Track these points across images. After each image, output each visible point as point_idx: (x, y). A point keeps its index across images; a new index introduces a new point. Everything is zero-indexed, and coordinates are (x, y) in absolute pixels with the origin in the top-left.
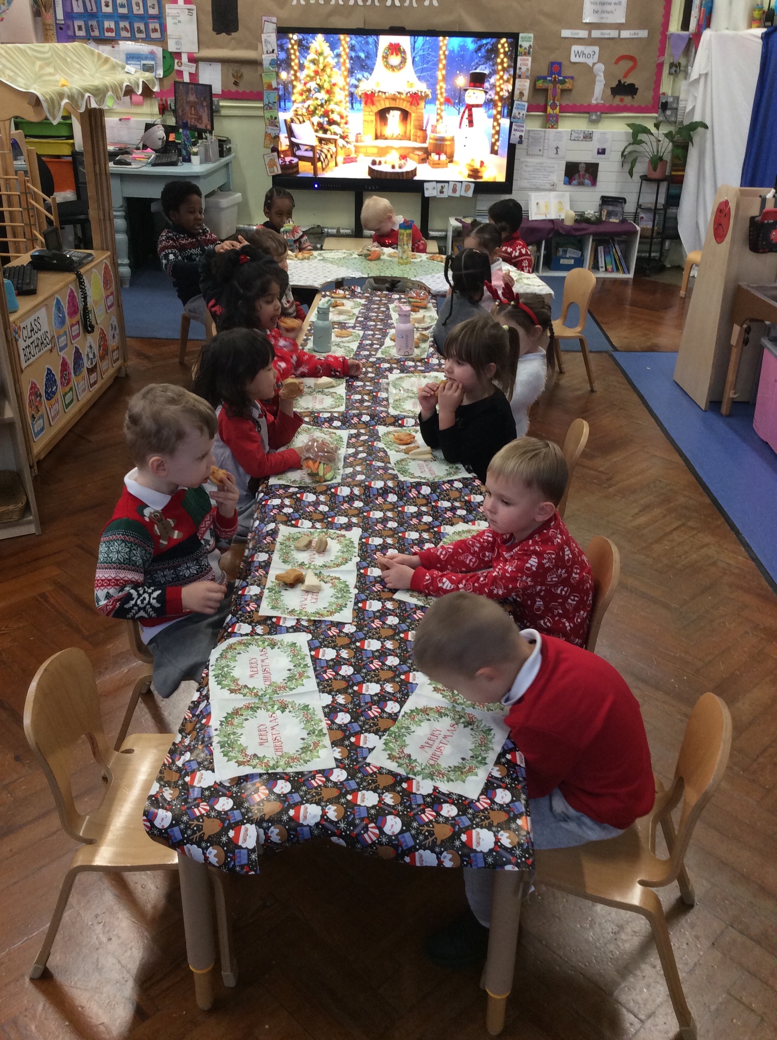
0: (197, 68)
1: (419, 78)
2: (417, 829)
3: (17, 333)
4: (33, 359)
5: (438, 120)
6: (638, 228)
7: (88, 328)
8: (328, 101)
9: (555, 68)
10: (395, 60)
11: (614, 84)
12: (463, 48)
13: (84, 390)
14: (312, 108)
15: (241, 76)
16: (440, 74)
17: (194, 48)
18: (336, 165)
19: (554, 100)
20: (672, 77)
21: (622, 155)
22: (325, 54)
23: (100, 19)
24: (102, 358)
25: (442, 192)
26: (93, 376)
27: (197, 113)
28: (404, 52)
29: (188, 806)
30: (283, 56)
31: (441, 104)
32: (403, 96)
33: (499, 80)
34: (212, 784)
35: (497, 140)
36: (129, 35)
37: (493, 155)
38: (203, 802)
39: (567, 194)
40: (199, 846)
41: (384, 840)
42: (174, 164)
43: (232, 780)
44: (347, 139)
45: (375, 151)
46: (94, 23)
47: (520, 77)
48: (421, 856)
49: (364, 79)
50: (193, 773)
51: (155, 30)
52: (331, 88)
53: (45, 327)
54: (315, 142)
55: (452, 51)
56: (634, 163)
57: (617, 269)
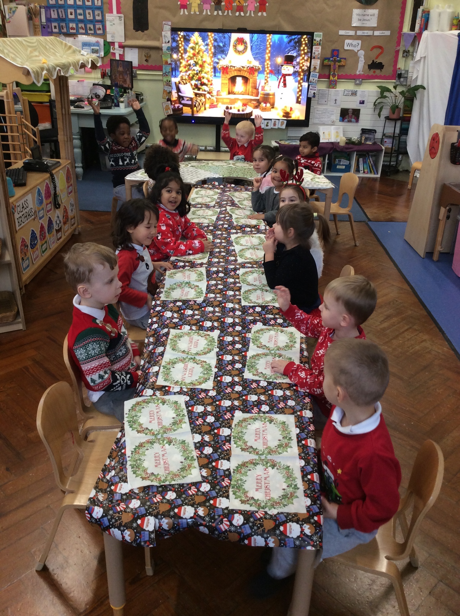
0: (124, 52)
1: (255, 58)
2: (253, 522)
3: (14, 209)
4: (23, 224)
5: (265, 83)
6: (383, 148)
7: (57, 205)
8: (201, 71)
9: (335, 53)
10: (240, 47)
11: (370, 63)
12: (281, 40)
13: (54, 243)
14: (191, 75)
15: (150, 56)
16: (267, 56)
17: (122, 40)
18: (205, 109)
19: (334, 72)
20: (404, 59)
21: (374, 105)
22: (199, 44)
23: (67, 22)
24: (65, 223)
25: (267, 126)
26: (59, 235)
27: (123, 78)
28: (246, 43)
29: (113, 504)
30: (174, 44)
31: (267, 74)
32: (245, 69)
33: (302, 60)
34: (128, 491)
35: (300, 95)
36: (84, 31)
37: (298, 104)
38: (122, 502)
39: (342, 127)
40: (119, 529)
41: (233, 529)
42: (109, 108)
43: (139, 488)
44: (211, 94)
45: (228, 101)
46: (64, 24)
47: (314, 58)
48: (255, 540)
49: (222, 59)
50: (116, 484)
51: (99, 29)
52: (203, 64)
53: (31, 206)
54: (193, 96)
55: (274, 43)
56: (381, 109)
57: (371, 172)
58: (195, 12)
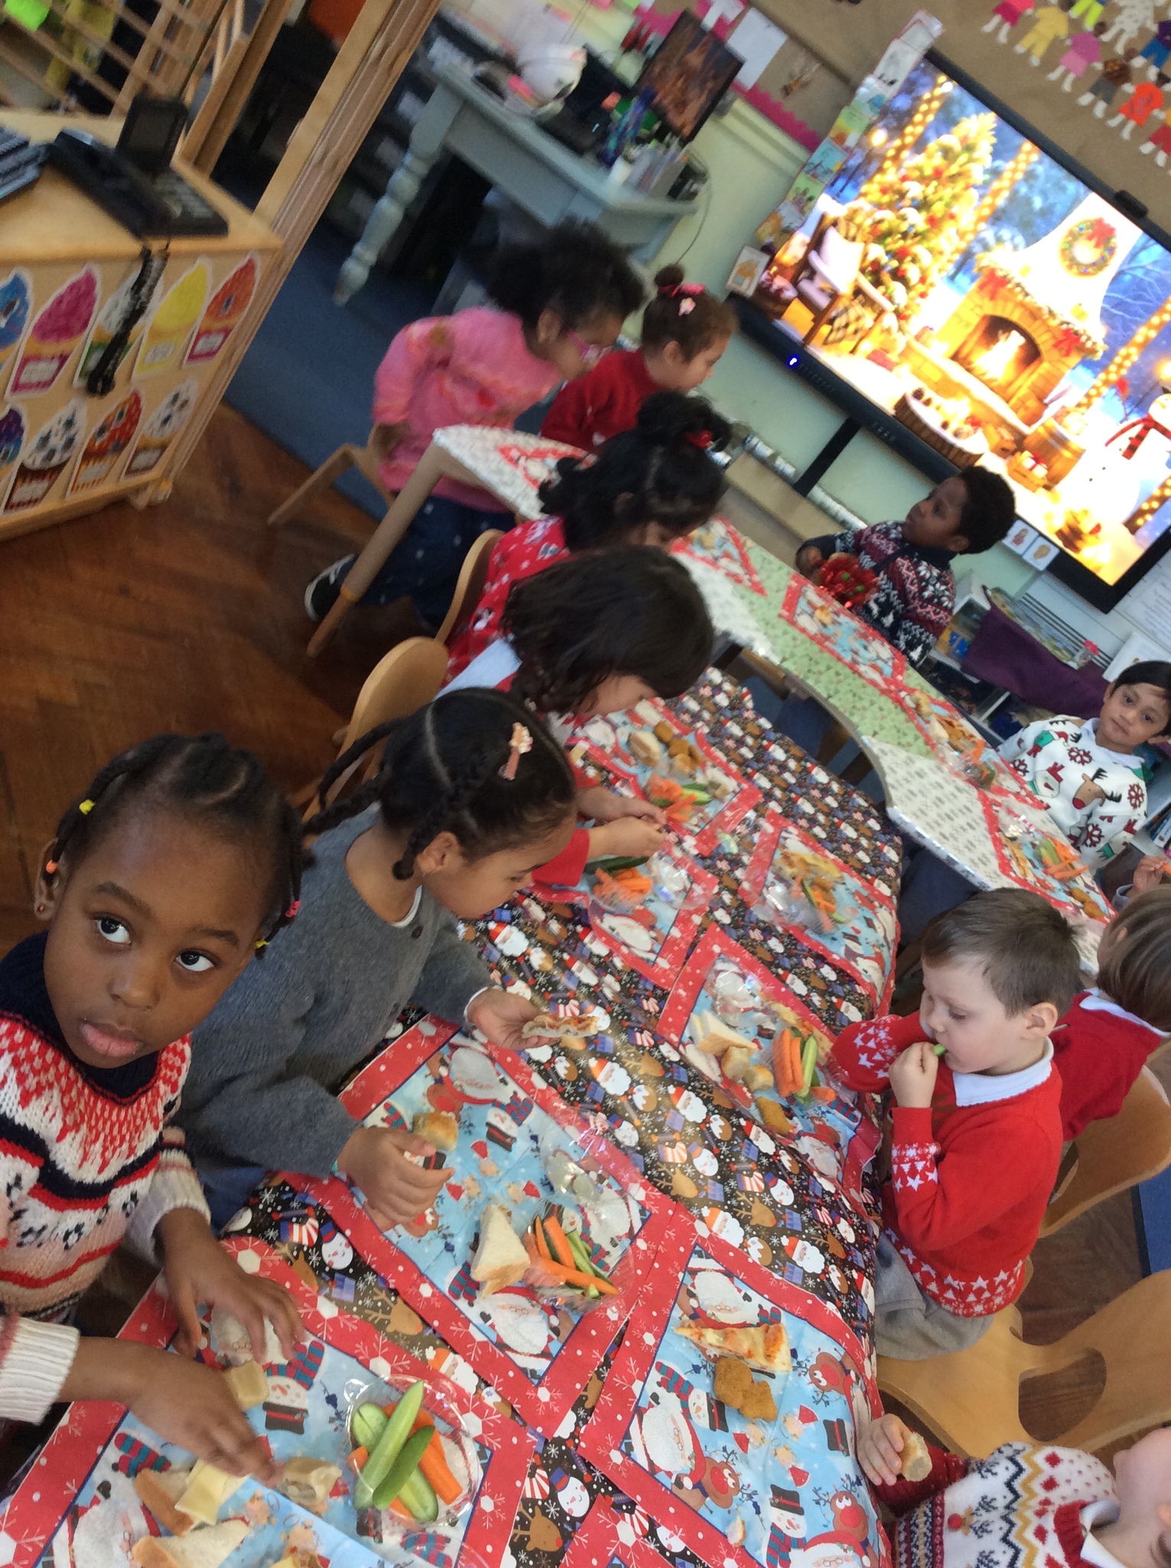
0: (741, 16)
1: (1104, 311)
5: (1079, 405)
10: (1086, 252)
14: (884, 227)
15: (807, 84)
16: (1143, 333)
18: (853, 352)
22: (975, 155)
24: (93, 456)
26: (32, 490)
27: (683, 92)
28: (1112, 251)
30: (903, 103)
31: (1106, 383)
35: (1152, 511)
37: (1126, 531)
42: (577, 150)
44: (903, 322)
45: (936, 377)
49: (1008, 245)
52: (942, 219)
54: (845, 289)
58: (1028, 53)
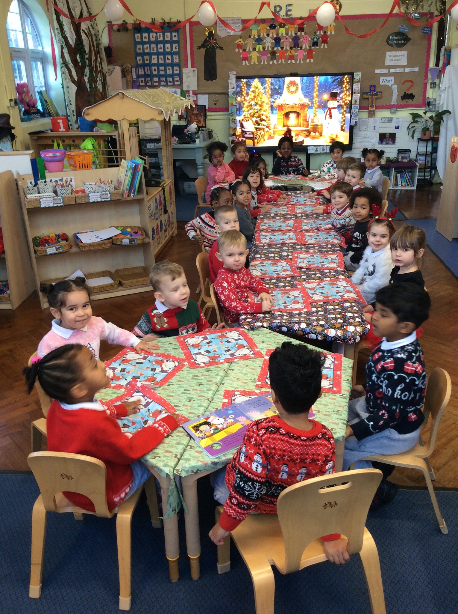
0: (197, 97)
1: (305, 96)
5: (314, 116)
6: (418, 164)
8: (260, 110)
9: (373, 88)
10: (293, 88)
11: (403, 94)
12: (326, 81)
14: (252, 114)
15: (218, 100)
17: (196, 89)
18: (264, 140)
19: (372, 103)
20: (432, 90)
21: (408, 128)
22: (259, 88)
23: (152, 77)
25: (316, 151)
27: (198, 119)
28: (297, 85)
30: (238, 89)
31: (316, 108)
33: (344, 95)
35: (344, 124)
36: (164, 84)
37: (342, 132)
42: (188, 143)
44: (269, 128)
45: (283, 132)
46: (149, 79)
47: (355, 93)
48: (311, 335)
49: (278, 99)
51: (177, 81)
52: (262, 104)
54: (254, 130)
55: (321, 83)
56: (414, 132)
57: (408, 185)
58: (254, 62)
